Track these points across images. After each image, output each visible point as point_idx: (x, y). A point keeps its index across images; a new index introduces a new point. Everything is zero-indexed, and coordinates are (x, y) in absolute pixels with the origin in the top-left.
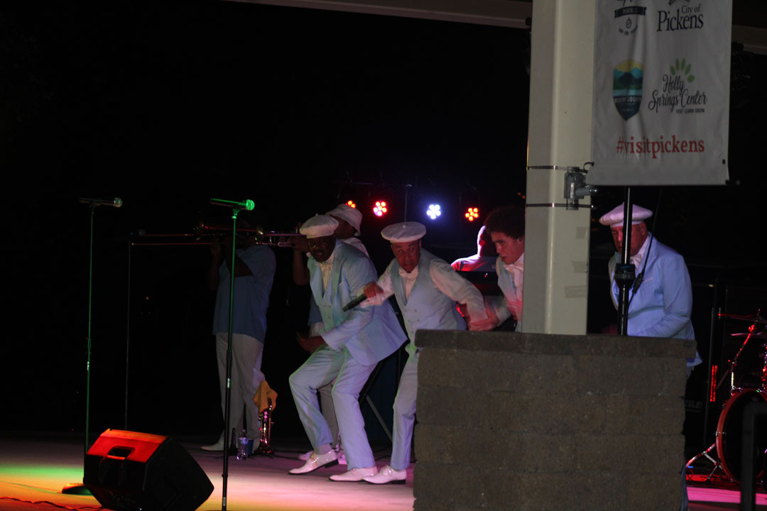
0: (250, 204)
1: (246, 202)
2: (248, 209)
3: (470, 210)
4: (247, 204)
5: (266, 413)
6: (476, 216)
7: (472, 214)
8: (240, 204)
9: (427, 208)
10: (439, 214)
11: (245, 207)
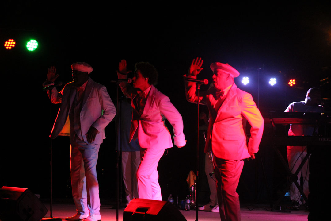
0: (206, 81)
1: (204, 80)
2: (205, 84)
3: (291, 81)
4: (205, 81)
5: (193, 187)
6: (294, 83)
7: (292, 83)
8: (201, 81)
9: (269, 80)
10: (275, 83)
11: (204, 83)
